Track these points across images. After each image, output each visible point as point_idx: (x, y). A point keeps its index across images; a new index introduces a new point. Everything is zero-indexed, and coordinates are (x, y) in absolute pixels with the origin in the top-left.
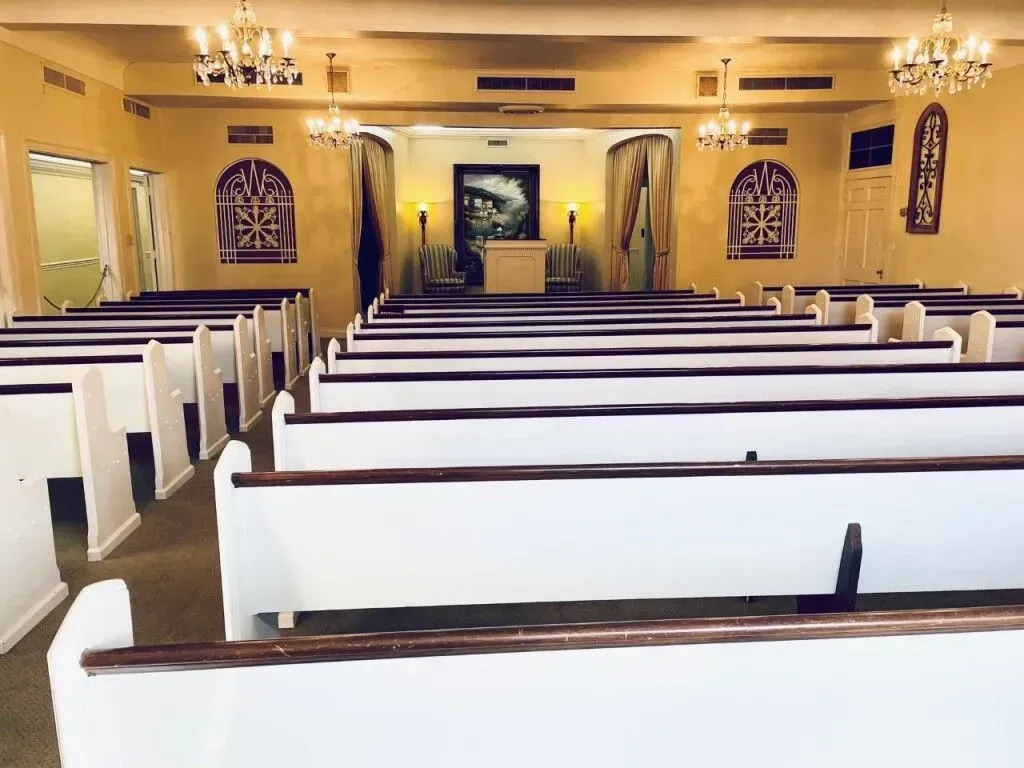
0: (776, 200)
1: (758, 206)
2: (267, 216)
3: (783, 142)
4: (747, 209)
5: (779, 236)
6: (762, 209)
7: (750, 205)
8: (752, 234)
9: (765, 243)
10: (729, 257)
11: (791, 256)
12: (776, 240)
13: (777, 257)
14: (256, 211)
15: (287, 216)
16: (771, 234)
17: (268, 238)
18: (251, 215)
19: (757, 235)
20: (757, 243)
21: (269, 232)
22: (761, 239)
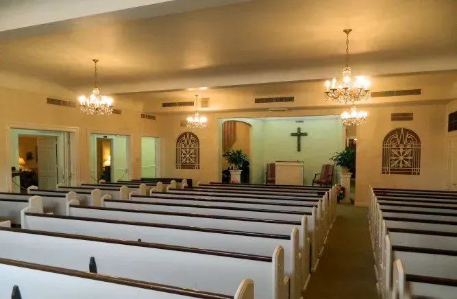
0: (409, 146)
1: (399, 149)
2: (191, 152)
3: (411, 119)
4: (393, 150)
5: (411, 164)
6: (401, 151)
7: (395, 149)
8: (396, 162)
9: (404, 167)
10: (383, 173)
11: (418, 174)
12: (410, 166)
13: (410, 174)
14: (188, 150)
15: (197, 152)
16: (406, 163)
17: (191, 160)
18: (186, 152)
19: (399, 163)
20: (399, 166)
21: (192, 158)
22: (401, 165)
